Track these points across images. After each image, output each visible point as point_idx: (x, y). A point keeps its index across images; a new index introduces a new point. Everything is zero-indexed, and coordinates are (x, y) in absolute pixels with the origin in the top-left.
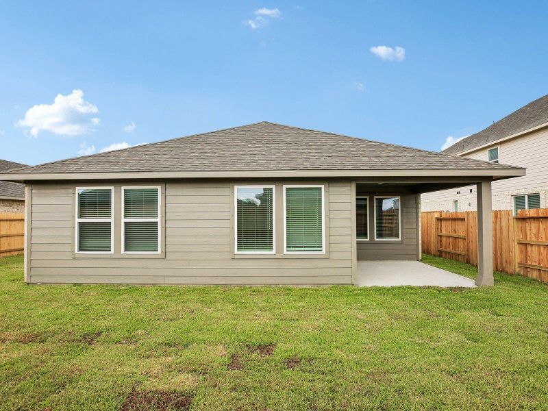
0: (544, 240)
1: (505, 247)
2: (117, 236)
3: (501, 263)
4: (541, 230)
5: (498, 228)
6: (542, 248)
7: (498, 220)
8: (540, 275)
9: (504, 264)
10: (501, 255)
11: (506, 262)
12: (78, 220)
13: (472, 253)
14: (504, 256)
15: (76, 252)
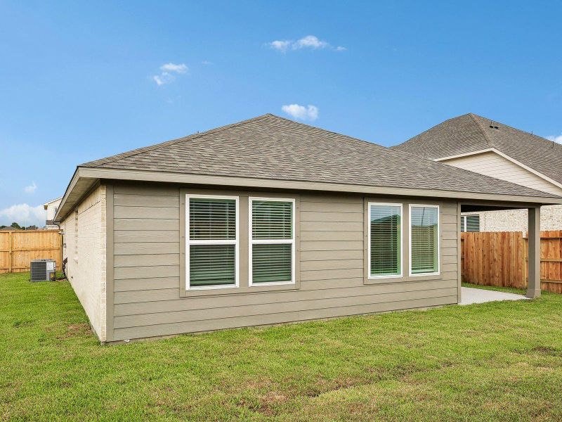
0: (553, 257)
1: (513, 264)
2: (244, 262)
3: (509, 280)
4: (550, 249)
5: (506, 249)
6: (551, 265)
7: (506, 241)
8: (548, 287)
9: (512, 280)
10: (509, 272)
11: (515, 278)
12: (189, 242)
13: (473, 273)
14: (512, 273)
15: (188, 287)
